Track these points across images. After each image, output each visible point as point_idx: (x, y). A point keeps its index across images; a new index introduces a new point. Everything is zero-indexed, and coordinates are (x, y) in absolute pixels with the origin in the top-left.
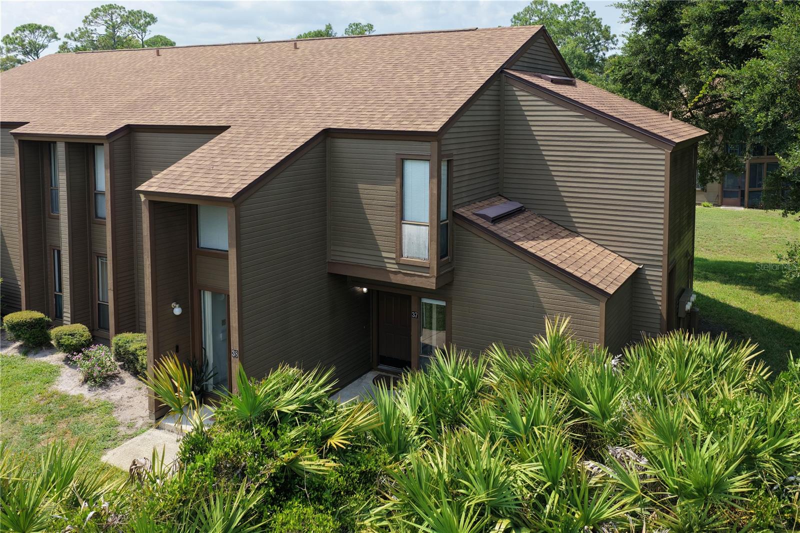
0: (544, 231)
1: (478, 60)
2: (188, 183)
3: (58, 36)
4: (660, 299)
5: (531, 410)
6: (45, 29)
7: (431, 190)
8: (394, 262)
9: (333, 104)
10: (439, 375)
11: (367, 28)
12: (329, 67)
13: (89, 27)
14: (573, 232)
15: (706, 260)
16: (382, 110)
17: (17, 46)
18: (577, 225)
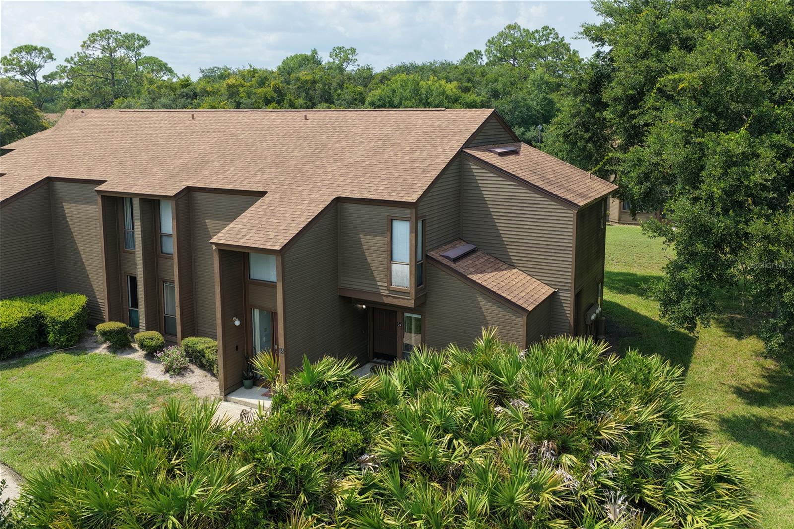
0: (490, 266)
1: (445, 140)
2: (247, 237)
3: (54, 56)
4: (569, 312)
5: (468, 380)
6: (41, 50)
7: (411, 241)
8: (385, 288)
9: (341, 175)
10: (416, 363)
11: (350, 51)
12: (335, 140)
13: (87, 52)
14: (511, 266)
15: (635, 275)
16: (377, 183)
17: (15, 67)
18: (513, 261)
